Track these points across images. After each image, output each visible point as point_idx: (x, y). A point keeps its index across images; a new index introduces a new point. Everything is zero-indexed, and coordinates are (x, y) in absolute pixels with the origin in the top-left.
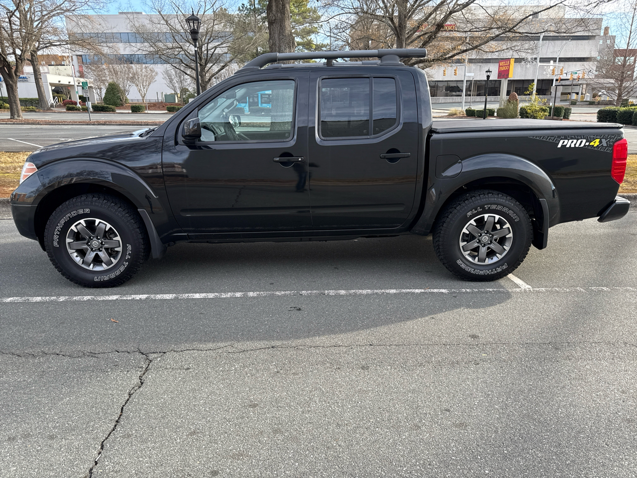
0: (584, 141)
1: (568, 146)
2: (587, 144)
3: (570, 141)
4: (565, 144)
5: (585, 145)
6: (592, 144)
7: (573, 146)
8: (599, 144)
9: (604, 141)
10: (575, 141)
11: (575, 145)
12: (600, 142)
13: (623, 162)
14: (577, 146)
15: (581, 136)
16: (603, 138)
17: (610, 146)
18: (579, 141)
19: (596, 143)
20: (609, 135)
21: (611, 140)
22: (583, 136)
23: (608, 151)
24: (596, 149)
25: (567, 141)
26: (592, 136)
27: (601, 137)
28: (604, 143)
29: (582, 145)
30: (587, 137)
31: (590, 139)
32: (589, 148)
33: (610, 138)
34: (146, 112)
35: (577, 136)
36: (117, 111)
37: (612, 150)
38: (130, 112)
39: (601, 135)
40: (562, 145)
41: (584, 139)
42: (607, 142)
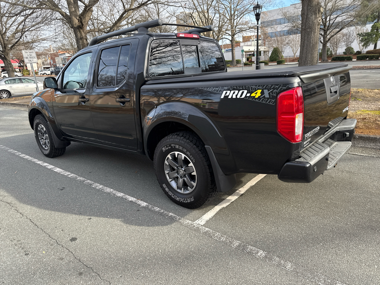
0: (246, 92)
1: (230, 97)
2: (248, 95)
3: (232, 92)
4: (227, 95)
5: (246, 96)
6: (253, 95)
7: (234, 97)
8: (261, 96)
9: (266, 91)
10: (237, 92)
11: (237, 96)
12: (262, 93)
13: (292, 117)
14: (238, 97)
15: (243, 86)
16: (265, 89)
17: (273, 97)
18: (241, 92)
19: (258, 94)
20: (272, 85)
21: (275, 91)
22: (245, 86)
23: (271, 104)
24: (257, 101)
25: (229, 91)
26: (254, 87)
27: (264, 87)
28: (267, 95)
29: (243, 96)
30: (249, 87)
31: (252, 90)
32: (250, 99)
33: (274, 89)
34: (286, 63)
35: (239, 87)
36: (269, 64)
37: (276, 102)
38: (276, 64)
39: (264, 86)
40: (225, 96)
41: (245, 90)
42: (269, 94)
